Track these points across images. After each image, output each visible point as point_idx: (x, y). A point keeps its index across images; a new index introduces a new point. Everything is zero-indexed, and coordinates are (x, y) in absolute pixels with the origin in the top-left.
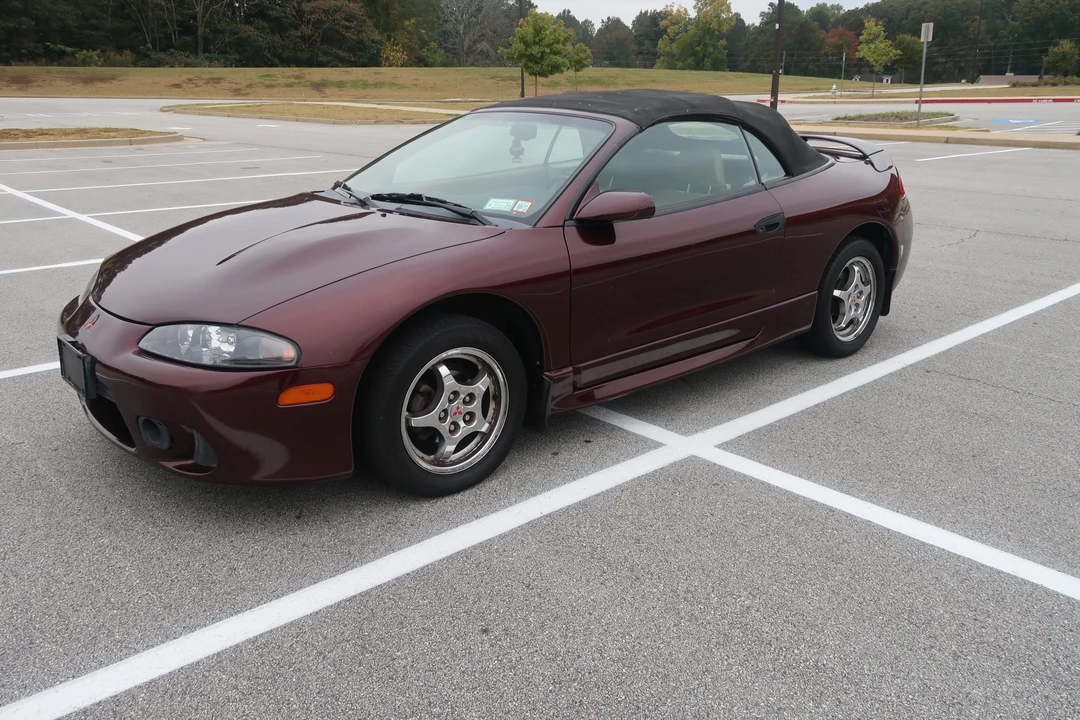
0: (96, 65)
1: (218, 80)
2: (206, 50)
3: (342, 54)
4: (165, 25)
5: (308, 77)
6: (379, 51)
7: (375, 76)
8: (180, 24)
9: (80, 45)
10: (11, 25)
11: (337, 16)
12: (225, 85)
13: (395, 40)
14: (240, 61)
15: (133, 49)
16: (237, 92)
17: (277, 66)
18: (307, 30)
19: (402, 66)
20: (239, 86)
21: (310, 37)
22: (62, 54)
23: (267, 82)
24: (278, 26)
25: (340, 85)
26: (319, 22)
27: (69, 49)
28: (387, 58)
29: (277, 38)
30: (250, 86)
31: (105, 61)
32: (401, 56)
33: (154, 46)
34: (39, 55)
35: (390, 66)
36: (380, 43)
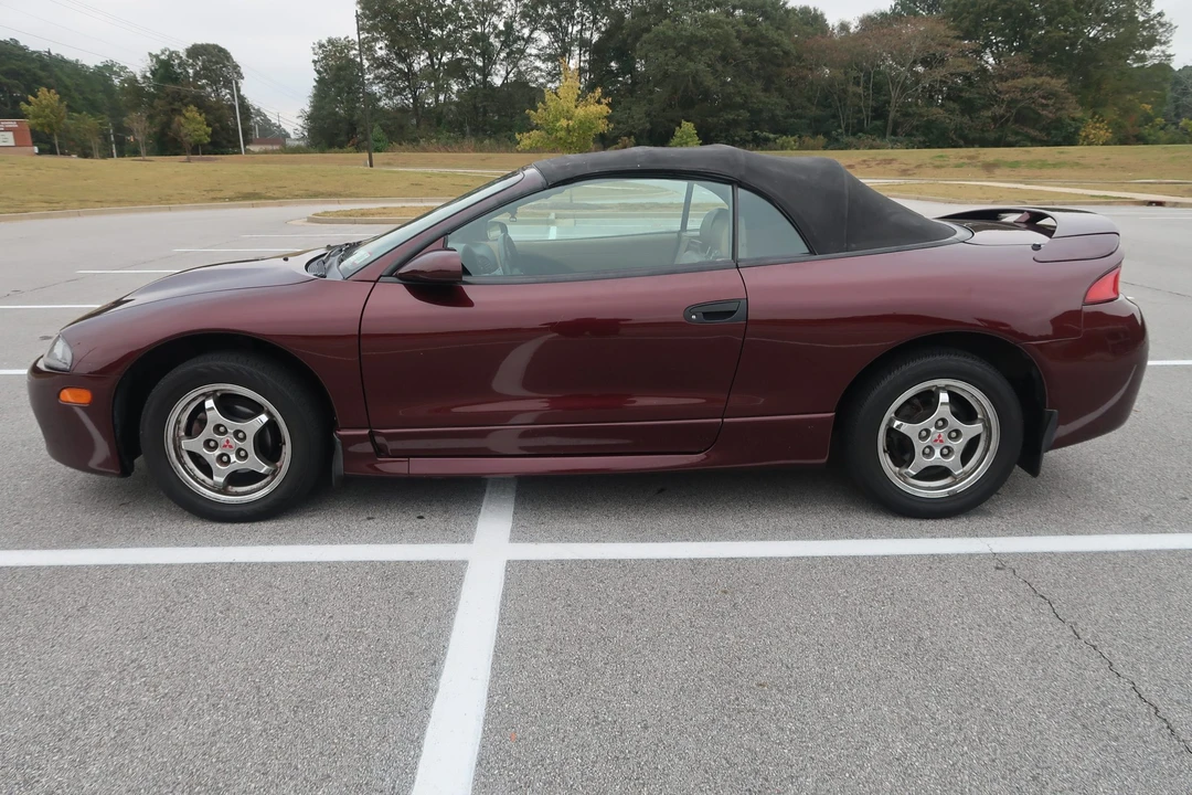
0: (792, 149)
1: (890, 161)
2: (894, 133)
3: (1034, 133)
4: (860, 111)
5: (981, 158)
6: (1078, 129)
7: (1057, 156)
8: (875, 110)
9: (785, 132)
10: (731, 117)
11: (1035, 95)
12: (895, 166)
13: (1101, 116)
14: (924, 142)
15: (827, 134)
16: (904, 173)
17: (961, 147)
18: (998, 110)
19: (1104, 144)
20: (908, 167)
21: (1002, 117)
22: (767, 140)
23: (938, 163)
24: (969, 108)
25: (1014, 165)
26: (1013, 101)
27: (772, 136)
28: (1087, 137)
29: (966, 119)
30: (919, 166)
31: (800, 145)
32: (1105, 134)
33: (847, 131)
34: (748, 141)
35: (1089, 145)
36: (1082, 120)
